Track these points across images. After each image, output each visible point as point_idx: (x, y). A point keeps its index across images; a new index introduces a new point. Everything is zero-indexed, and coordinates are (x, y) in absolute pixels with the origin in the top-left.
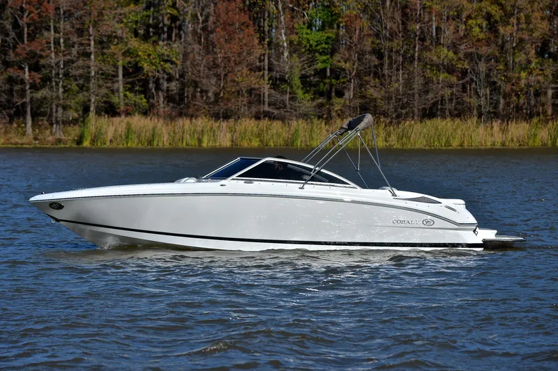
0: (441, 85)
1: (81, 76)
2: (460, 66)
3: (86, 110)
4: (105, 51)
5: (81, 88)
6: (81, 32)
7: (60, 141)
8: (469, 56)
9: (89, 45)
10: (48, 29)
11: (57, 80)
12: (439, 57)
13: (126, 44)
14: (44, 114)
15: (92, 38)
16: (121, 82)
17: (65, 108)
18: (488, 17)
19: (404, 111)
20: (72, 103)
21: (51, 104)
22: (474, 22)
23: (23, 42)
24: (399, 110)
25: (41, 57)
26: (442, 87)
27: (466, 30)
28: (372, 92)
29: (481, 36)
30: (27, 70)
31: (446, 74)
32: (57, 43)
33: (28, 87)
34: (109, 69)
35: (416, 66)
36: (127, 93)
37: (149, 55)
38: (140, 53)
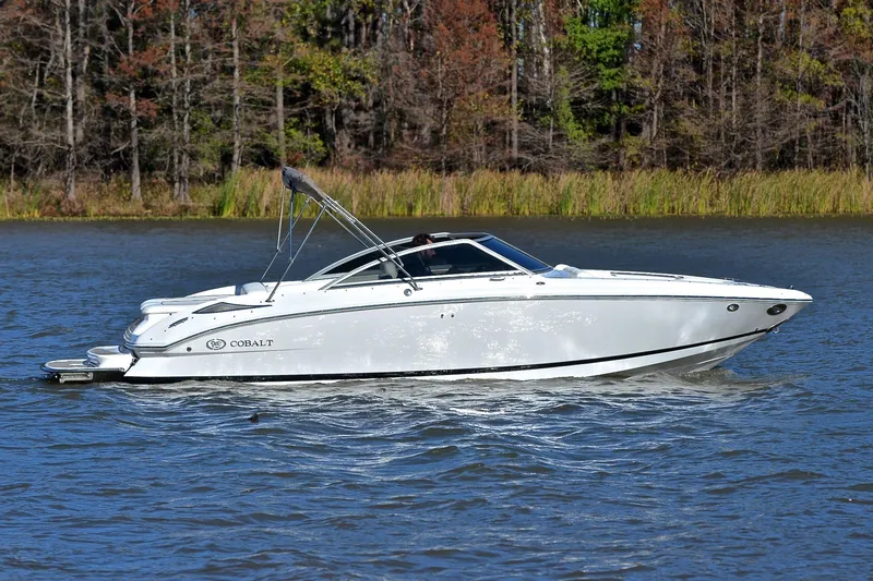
0: (798, 115)
1: (218, 105)
2: (830, 83)
3: (227, 159)
4: (257, 64)
5: (219, 123)
6: (217, 34)
7: (185, 209)
8: (844, 67)
9: (232, 55)
10: (166, 31)
11: (181, 111)
12: (796, 70)
13: (290, 52)
14: (161, 166)
15: (235, 43)
16: (280, 114)
17: (193, 156)
19: (740, 157)
20: (204, 148)
21: (171, 152)
22: (853, 10)
23: (126, 50)
24: (733, 154)
25: (156, 74)
26: (801, 117)
27: (839, 24)
28: (687, 126)
29: (865, 33)
30: (132, 95)
31: (808, 97)
32: (181, 51)
33: (134, 123)
34: (260, 92)
35: (758, 84)
36: (292, 131)
38: (314, 67)
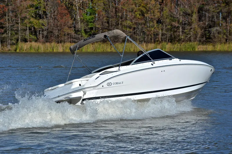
1: (16, 30)
2: (133, 26)
3: (18, 40)
4: (23, 22)
5: (16, 34)
6: (16, 16)
7: (10, 50)
8: (136, 23)
9: (18, 20)
10: (5, 15)
11: (9, 31)
12: (127, 24)
13: (30, 20)
14: (4, 42)
15: (19, 18)
16: (28, 32)
17: (11, 40)
18: (141, 11)
19: (116, 40)
20: (13, 38)
21: (7, 39)
22: (137, 13)
24: (115, 40)
25: (4, 24)
26: (128, 33)
27: (135, 15)
29: (140, 17)
31: (129, 29)
34: (24, 27)
36: (30, 35)
37: (37, 23)
38: (34, 23)
